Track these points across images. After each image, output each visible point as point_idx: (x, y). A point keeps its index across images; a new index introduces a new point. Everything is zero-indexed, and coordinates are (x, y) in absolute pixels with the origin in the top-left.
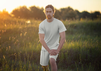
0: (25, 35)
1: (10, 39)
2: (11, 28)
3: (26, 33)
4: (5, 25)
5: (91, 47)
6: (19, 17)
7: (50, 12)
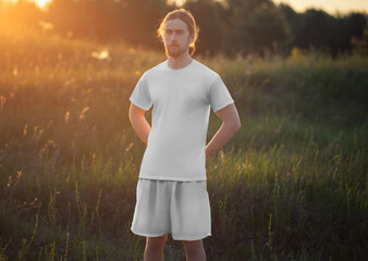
0: (82, 117)
1: (25, 131)
2: (36, 83)
3: (86, 109)
4: (15, 72)
5: (314, 177)
6: (70, 34)
7: (179, 32)
